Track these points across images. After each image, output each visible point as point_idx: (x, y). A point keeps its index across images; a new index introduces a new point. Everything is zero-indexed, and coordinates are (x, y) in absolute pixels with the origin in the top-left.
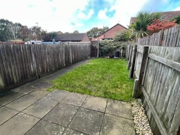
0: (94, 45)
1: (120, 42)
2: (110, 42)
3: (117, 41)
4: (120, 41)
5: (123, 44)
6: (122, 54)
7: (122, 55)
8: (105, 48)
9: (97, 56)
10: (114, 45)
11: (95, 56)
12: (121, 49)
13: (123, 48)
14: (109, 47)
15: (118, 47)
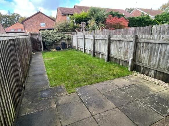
0: (36, 37)
1: (63, 33)
2: (53, 33)
3: (61, 32)
4: (62, 31)
5: (68, 35)
6: (68, 44)
7: (68, 46)
8: (49, 40)
9: (41, 50)
10: (58, 36)
11: (39, 50)
12: (66, 40)
13: (68, 39)
14: (54, 39)
15: (63, 38)
